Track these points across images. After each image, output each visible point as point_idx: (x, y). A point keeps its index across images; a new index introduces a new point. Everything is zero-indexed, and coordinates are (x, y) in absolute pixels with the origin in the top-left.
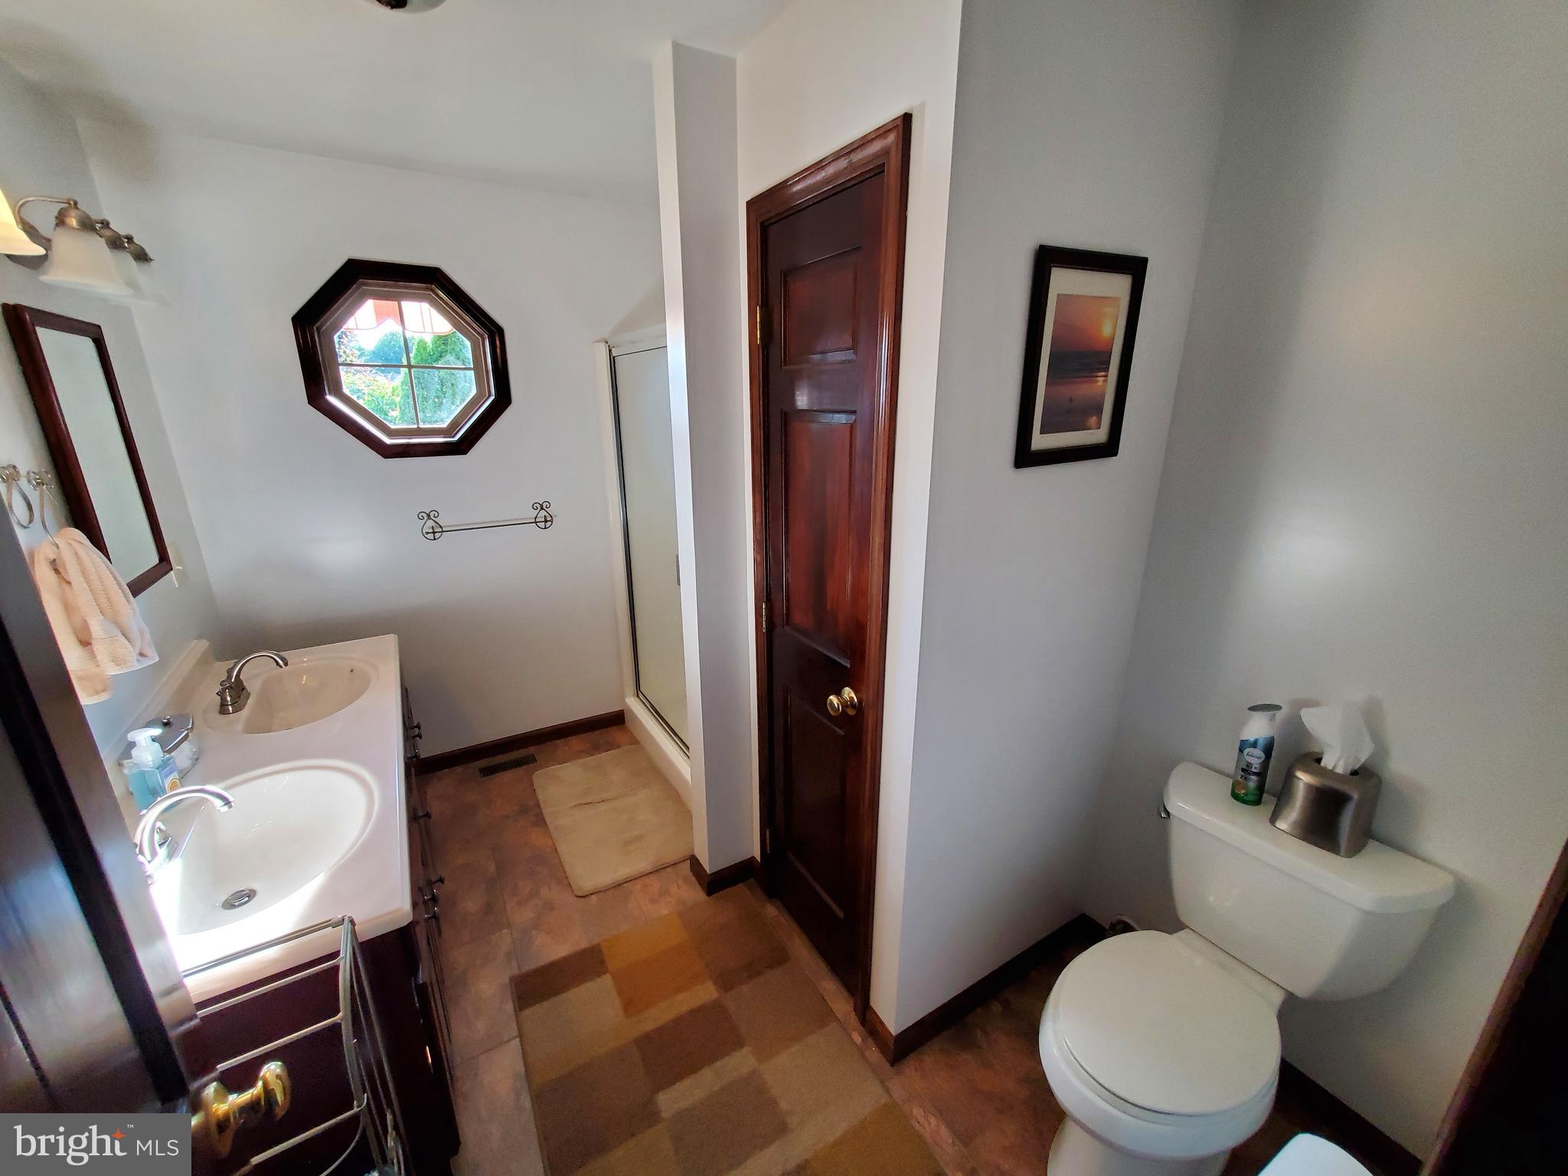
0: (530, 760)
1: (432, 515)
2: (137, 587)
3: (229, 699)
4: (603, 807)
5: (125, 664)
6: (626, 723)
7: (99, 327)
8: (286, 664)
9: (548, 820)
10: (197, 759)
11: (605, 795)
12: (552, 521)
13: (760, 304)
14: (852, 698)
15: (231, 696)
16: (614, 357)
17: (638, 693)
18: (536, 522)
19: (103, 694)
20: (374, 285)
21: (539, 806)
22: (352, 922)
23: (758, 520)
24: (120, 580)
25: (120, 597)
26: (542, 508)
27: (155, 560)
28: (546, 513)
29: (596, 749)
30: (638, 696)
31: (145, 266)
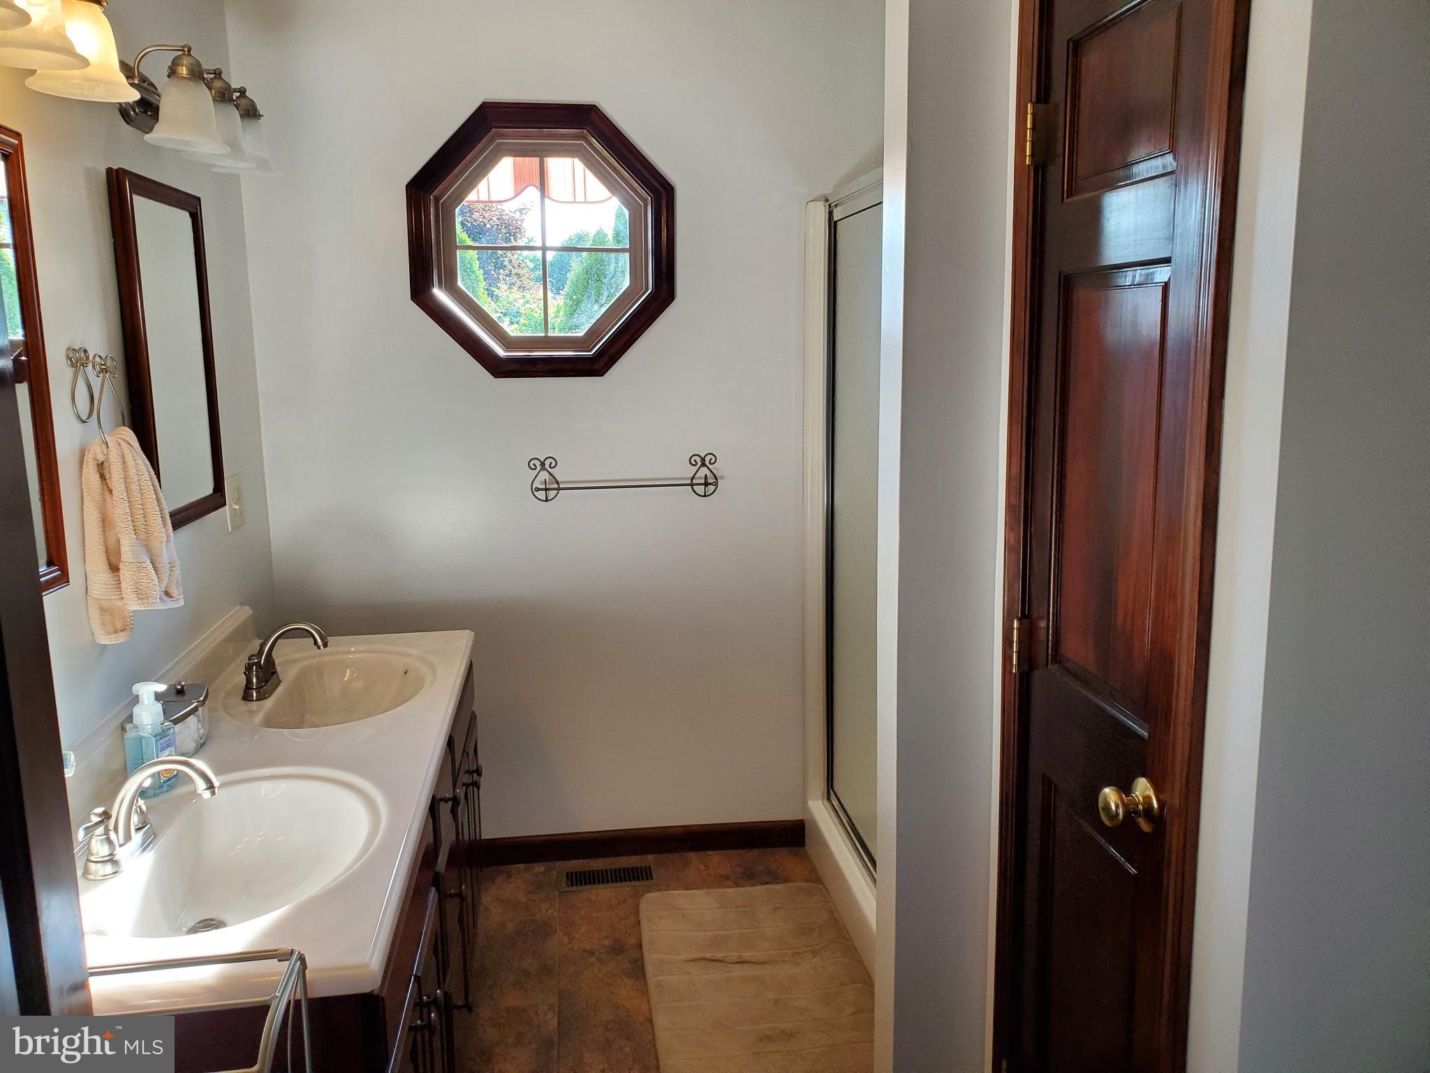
0: (641, 875)
1: (547, 463)
2: (181, 518)
3: (254, 680)
4: (740, 971)
5: (147, 598)
6: (806, 846)
7: (199, 199)
8: (325, 645)
9: (650, 970)
10: (202, 745)
11: (748, 955)
12: (716, 484)
13: (1034, 100)
14: (1147, 799)
15: (257, 678)
16: (836, 222)
17: (828, 793)
18: (692, 485)
19: (121, 634)
20: (514, 136)
21: (641, 947)
22: (302, 959)
23: (1015, 470)
24: (165, 506)
25: (161, 528)
26: (703, 464)
27: (208, 489)
28: (709, 474)
29: (749, 877)
30: (829, 799)
31: (252, 124)
